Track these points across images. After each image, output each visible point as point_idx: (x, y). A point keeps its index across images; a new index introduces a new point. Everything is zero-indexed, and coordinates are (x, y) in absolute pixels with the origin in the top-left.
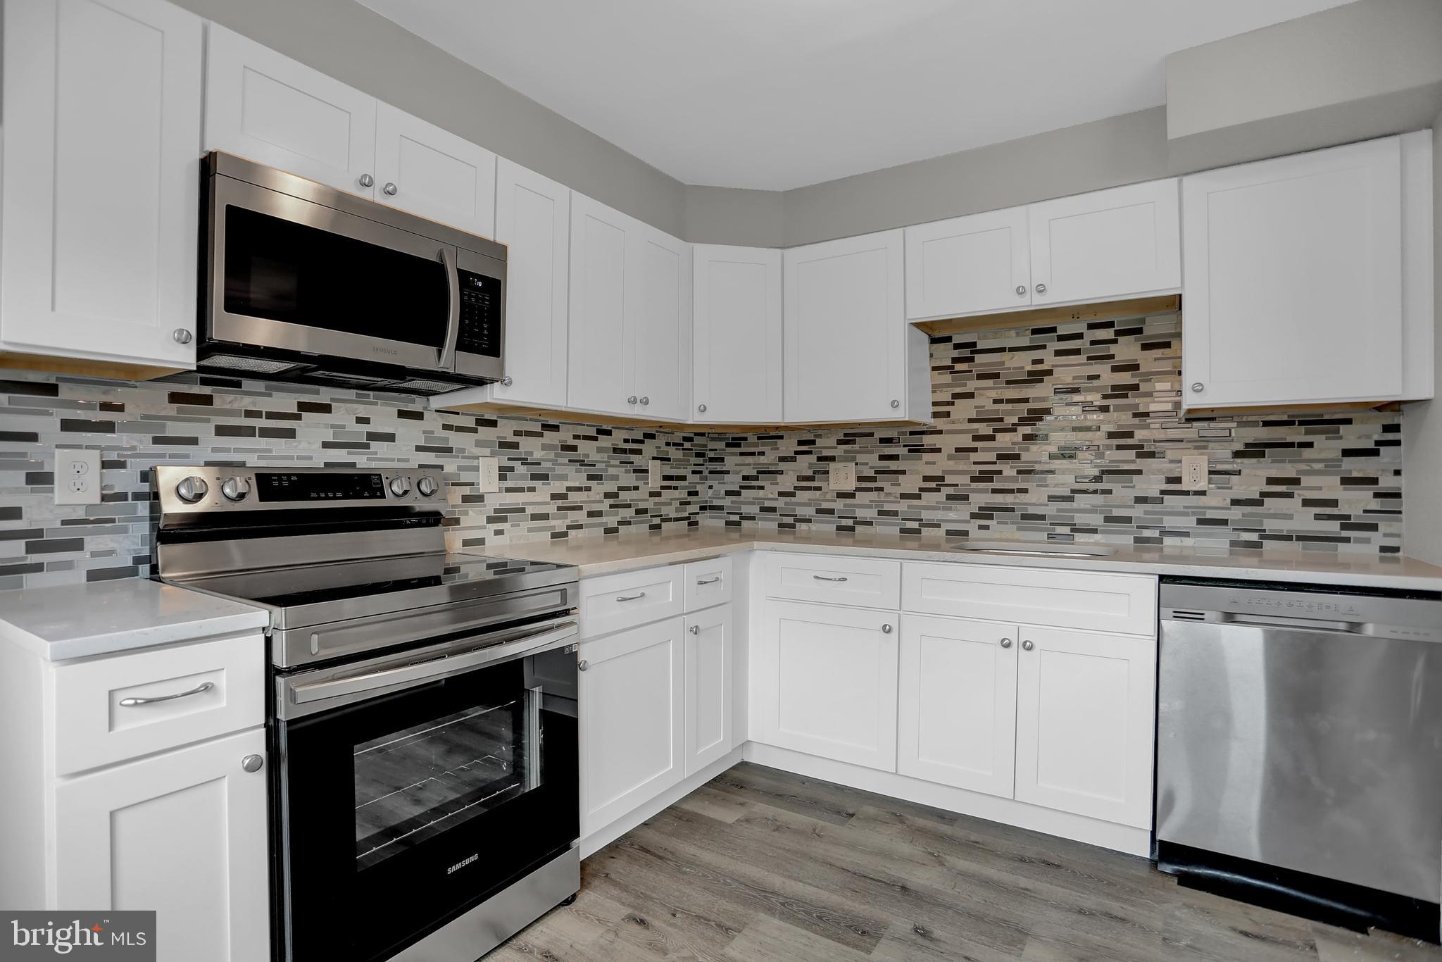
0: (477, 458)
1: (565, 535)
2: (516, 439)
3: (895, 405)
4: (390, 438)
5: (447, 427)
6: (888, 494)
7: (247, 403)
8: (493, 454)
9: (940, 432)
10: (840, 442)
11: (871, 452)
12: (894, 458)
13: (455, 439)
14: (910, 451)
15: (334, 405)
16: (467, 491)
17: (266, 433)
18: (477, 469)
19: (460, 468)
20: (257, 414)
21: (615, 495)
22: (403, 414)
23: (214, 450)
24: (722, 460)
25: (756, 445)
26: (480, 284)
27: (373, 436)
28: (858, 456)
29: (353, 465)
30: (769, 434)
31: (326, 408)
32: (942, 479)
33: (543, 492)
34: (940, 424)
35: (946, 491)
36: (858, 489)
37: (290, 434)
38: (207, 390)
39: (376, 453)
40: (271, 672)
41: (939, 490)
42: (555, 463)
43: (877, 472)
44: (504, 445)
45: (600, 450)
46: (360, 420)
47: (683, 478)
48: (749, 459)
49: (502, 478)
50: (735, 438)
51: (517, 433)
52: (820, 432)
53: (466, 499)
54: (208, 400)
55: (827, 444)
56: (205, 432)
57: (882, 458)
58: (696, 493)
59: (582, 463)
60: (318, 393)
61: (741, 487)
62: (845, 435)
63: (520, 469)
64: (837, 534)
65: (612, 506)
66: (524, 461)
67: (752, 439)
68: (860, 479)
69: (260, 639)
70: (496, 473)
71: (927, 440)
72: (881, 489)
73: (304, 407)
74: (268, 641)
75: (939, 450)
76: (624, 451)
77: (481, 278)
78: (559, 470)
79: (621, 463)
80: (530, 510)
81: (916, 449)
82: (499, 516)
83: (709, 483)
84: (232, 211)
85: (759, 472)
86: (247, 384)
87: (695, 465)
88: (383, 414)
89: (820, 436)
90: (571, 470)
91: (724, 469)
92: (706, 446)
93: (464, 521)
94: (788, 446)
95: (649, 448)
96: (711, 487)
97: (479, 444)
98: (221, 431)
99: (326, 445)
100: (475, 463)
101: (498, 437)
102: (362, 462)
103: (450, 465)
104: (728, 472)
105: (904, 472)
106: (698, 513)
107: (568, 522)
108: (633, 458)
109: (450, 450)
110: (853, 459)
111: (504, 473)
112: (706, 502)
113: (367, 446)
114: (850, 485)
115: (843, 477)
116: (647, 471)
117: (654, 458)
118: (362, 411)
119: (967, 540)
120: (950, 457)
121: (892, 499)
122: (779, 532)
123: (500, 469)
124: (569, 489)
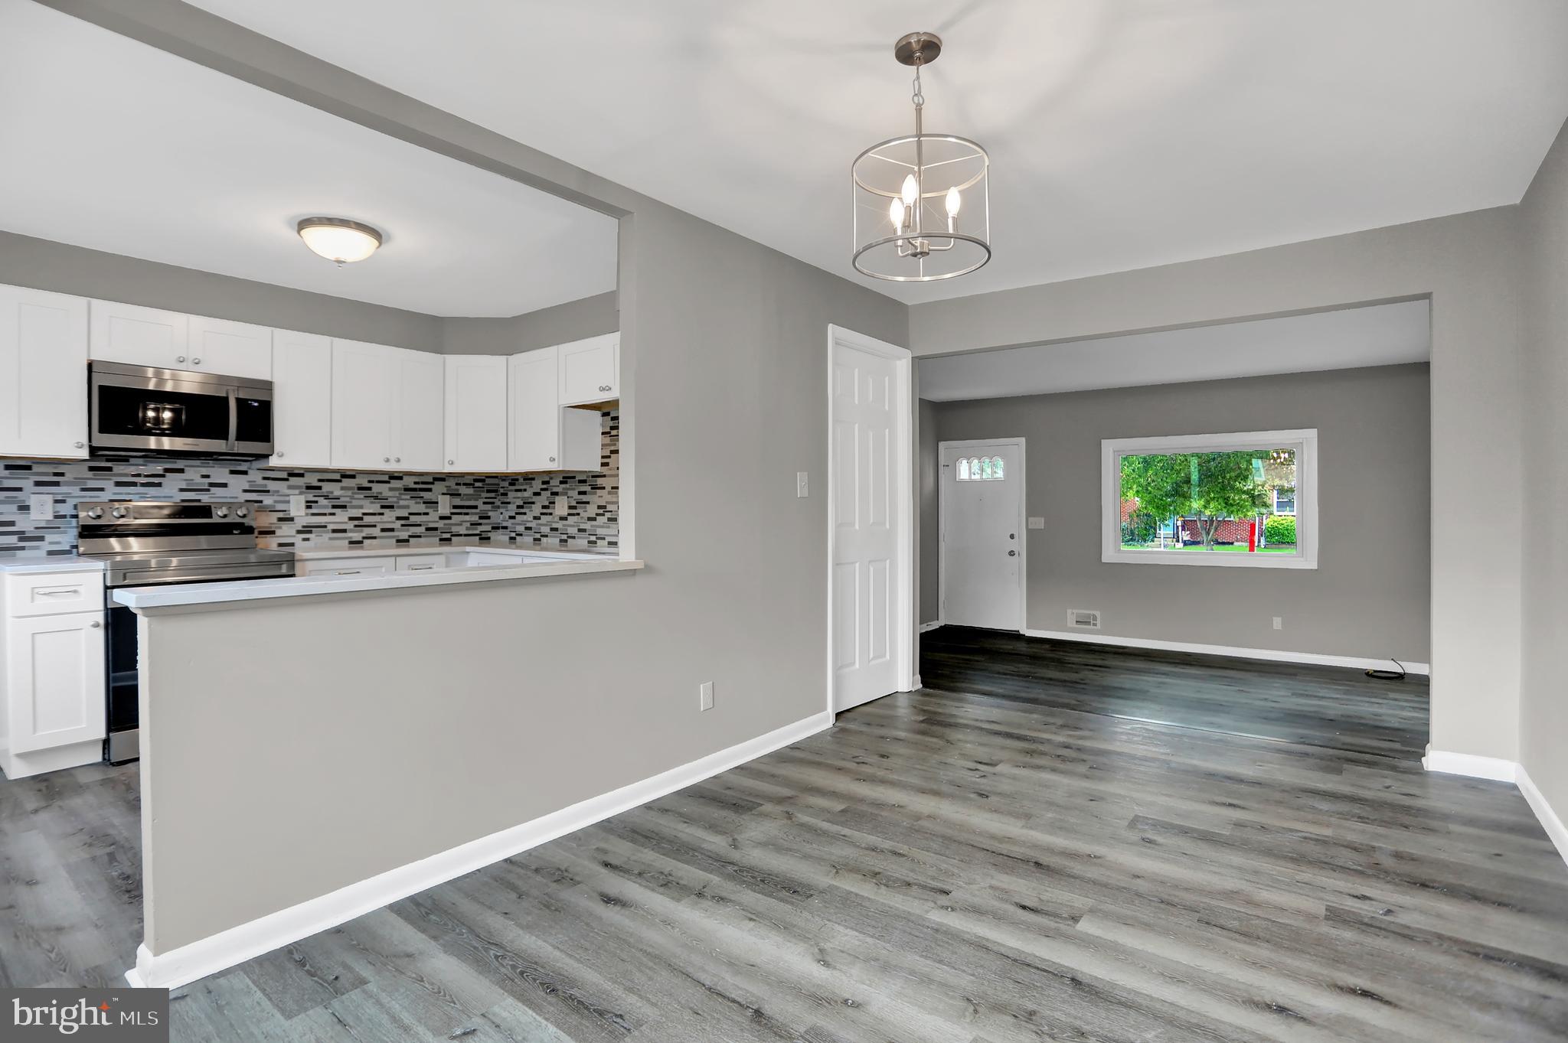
0: (288, 495)
1: (361, 542)
2: (320, 484)
3: (552, 460)
4: (225, 485)
5: (265, 478)
6: (582, 518)
7: (133, 470)
8: (301, 493)
9: (604, 476)
10: (561, 482)
11: (574, 489)
12: (584, 493)
13: (271, 485)
14: (592, 488)
15: (186, 469)
16: (281, 515)
17: (143, 485)
18: (288, 502)
19: (276, 502)
20: (139, 475)
21: (407, 518)
22: (233, 472)
23: (115, 494)
24: (506, 494)
25: (522, 485)
26: (256, 404)
27: (212, 485)
28: (569, 492)
29: (199, 501)
30: (529, 477)
31: (181, 471)
32: (605, 507)
33: (341, 517)
34: (605, 470)
35: (608, 515)
36: (569, 514)
37: (159, 485)
38: (109, 464)
39: (214, 494)
40: (106, 588)
41: (603, 515)
42: (352, 498)
43: (577, 503)
44: (309, 488)
45: (391, 489)
46: (204, 476)
47: (476, 507)
48: (519, 494)
49: (309, 507)
50: (513, 479)
51: (320, 480)
52: (552, 475)
53: (280, 519)
54: (110, 469)
55: (555, 482)
56: (108, 485)
57: (580, 493)
58: (488, 518)
59: (376, 498)
60: (176, 463)
61: (517, 514)
62: (564, 478)
63: (322, 501)
64: (560, 545)
65: (403, 525)
66: (326, 497)
67: (521, 480)
68: (570, 507)
69: (102, 573)
70: (303, 505)
71: (600, 481)
72: (578, 514)
73: (167, 470)
74: (104, 574)
75: (604, 488)
76: (415, 490)
77: (255, 401)
78: (355, 503)
79: (412, 497)
80: (331, 527)
81: (595, 488)
82: (307, 530)
83: (501, 510)
84: (101, 388)
85: (524, 503)
86: (132, 461)
87: (486, 498)
88: (220, 473)
89: (551, 478)
90: (366, 503)
91: (508, 500)
92: (499, 485)
93: (278, 532)
94: (537, 485)
95: (439, 487)
96: (502, 513)
97: (290, 487)
98: (118, 484)
99: (182, 490)
100: (287, 498)
101: (305, 483)
102: (205, 499)
103: (268, 500)
104: (509, 503)
105: (588, 503)
106: (490, 532)
107: (364, 535)
108: (422, 494)
109: (268, 491)
110: (566, 494)
111: (309, 505)
112: (499, 524)
113: (208, 490)
114: (565, 512)
115: (561, 507)
116: (437, 503)
117: (443, 494)
118: (205, 471)
119: (596, 547)
120: (609, 493)
121: (583, 521)
122: (534, 544)
123: (307, 502)
124: (364, 514)
